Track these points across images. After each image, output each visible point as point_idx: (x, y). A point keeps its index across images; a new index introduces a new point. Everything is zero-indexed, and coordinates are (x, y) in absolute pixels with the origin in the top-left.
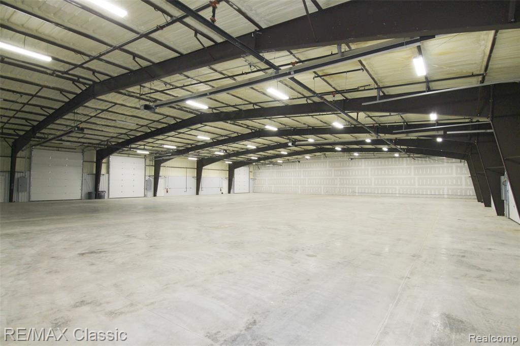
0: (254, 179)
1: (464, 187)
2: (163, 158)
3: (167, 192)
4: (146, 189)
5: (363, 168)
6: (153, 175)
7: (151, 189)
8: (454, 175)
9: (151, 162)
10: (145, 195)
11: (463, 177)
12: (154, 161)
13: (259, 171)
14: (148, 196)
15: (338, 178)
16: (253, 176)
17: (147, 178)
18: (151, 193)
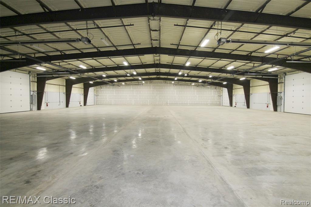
0: (97, 95)
1: (216, 100)
2: (53, 75)
3: (47, 105)
4: (31, 103)
5: (172, 90)
6: (36, 90)
7: (35, 103)
8: (213, 95)
9: (34, 78)
10: (30, 109)
11: (216, 95)
12: (36, 78)
13: (101, 89)
14: (33, 110)
15: (158, 95)
16: (96, 93)
17: (32, 93)
18: (35, 107)
